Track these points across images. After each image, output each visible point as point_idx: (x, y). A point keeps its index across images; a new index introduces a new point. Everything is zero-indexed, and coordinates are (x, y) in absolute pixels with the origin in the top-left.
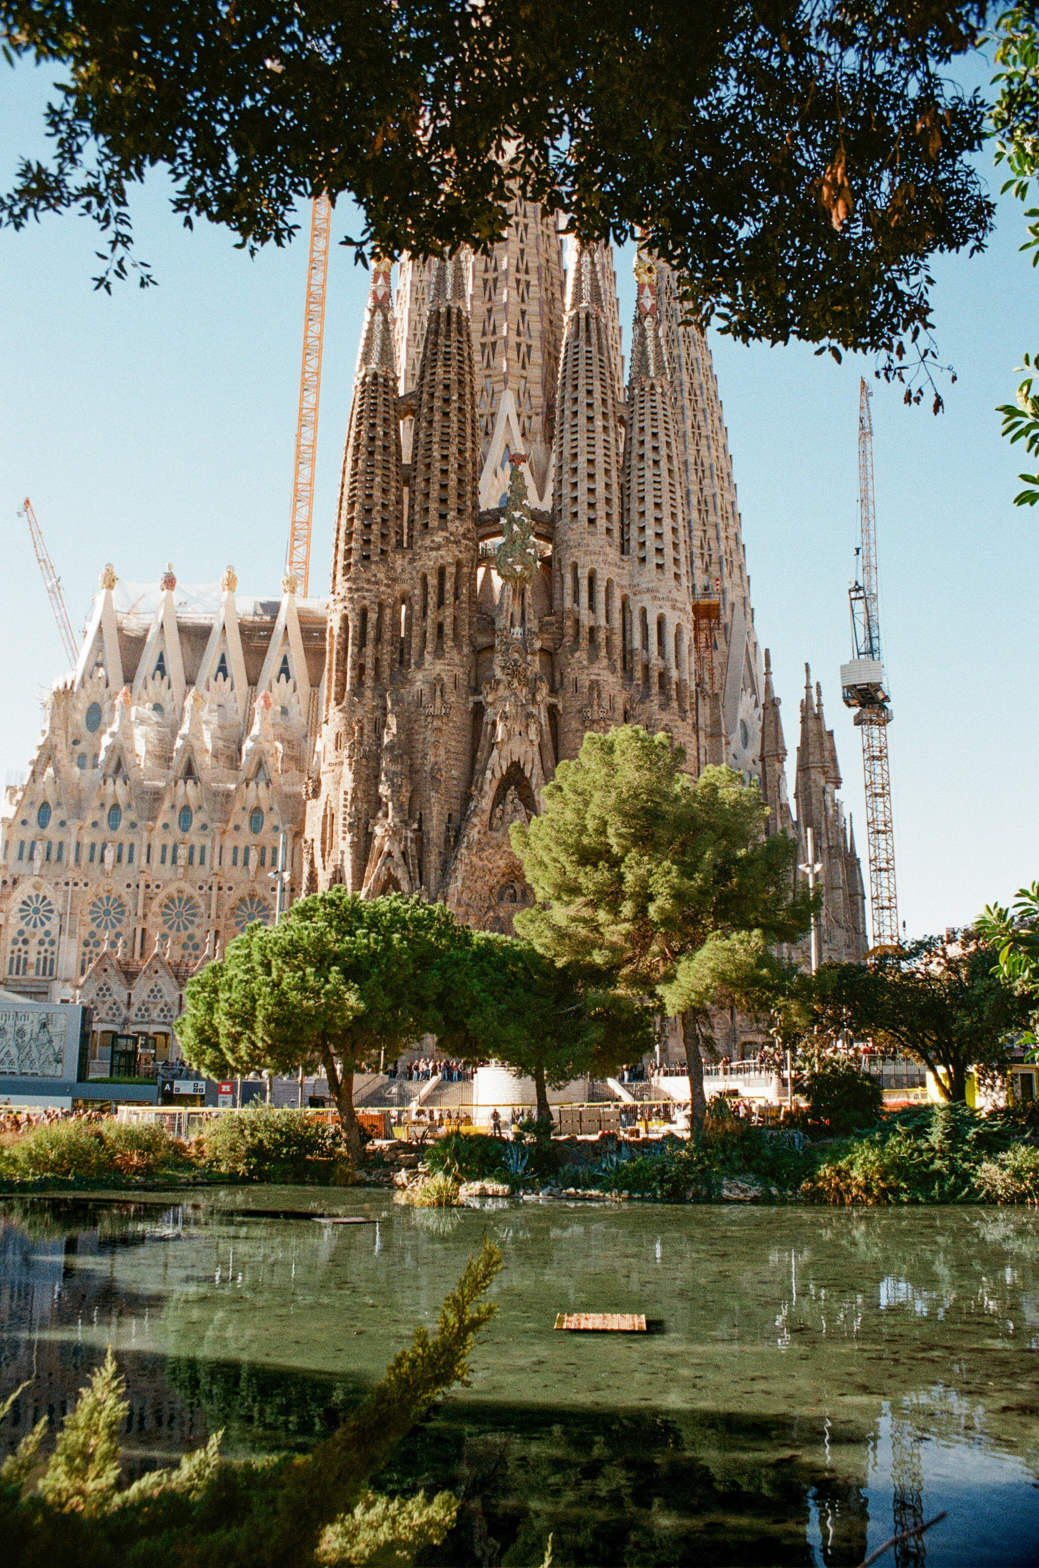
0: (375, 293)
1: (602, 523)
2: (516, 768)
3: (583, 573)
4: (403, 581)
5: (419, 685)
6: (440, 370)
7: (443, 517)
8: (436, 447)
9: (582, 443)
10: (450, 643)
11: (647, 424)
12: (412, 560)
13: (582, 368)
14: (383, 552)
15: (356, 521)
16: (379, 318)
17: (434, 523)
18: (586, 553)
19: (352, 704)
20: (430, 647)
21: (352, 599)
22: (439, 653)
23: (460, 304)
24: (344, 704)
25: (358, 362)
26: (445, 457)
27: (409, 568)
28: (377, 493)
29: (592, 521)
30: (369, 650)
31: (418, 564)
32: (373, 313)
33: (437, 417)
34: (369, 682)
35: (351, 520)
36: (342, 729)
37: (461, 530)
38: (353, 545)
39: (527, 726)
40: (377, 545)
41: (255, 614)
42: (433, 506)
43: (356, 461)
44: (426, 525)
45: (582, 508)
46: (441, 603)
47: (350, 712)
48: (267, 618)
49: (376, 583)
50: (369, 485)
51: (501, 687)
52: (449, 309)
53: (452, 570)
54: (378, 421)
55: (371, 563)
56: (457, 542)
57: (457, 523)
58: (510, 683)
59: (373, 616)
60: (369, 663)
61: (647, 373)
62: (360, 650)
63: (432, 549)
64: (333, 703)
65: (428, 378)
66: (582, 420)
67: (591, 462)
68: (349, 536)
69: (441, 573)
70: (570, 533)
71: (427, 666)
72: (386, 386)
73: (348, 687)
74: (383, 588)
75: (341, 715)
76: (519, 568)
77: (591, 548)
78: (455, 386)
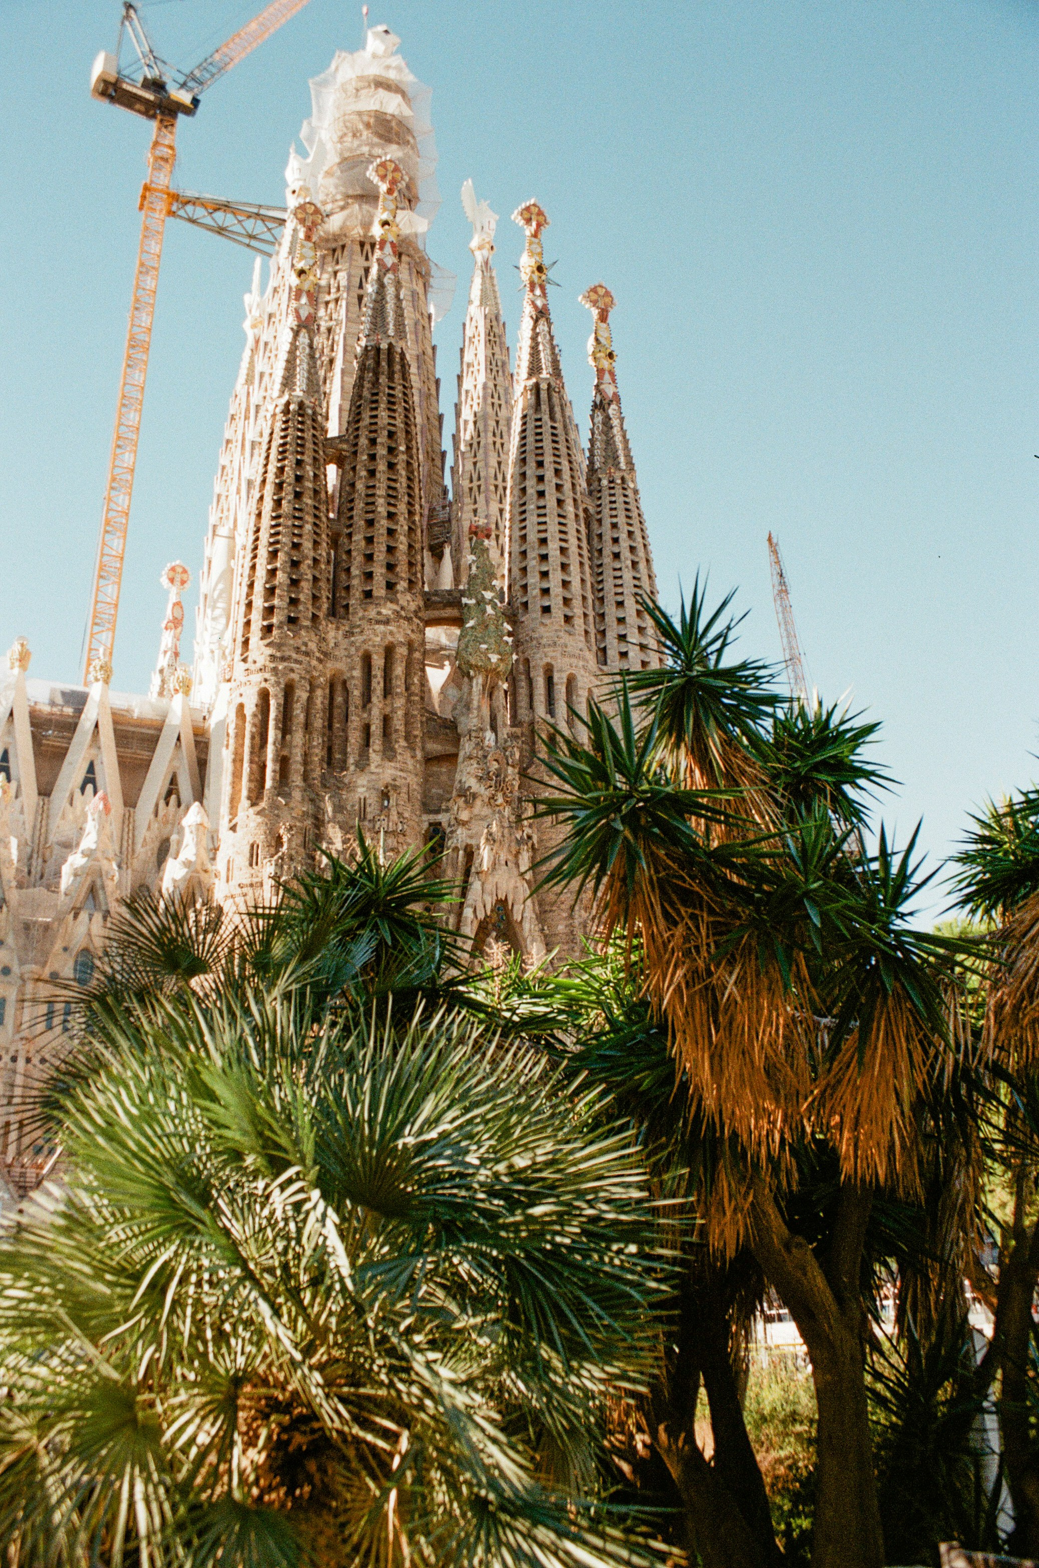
0: (297, 311)
1: (579, 622)
2: (502, 906)
3: (560, 679)
4: (336, 658)
5: (361, 792)
6: (383, 414)
7: (390, 586)
8: (381, 501)
9: (553, 528)
10: (403, 743)
11: (621, 520)
12: (349, 634)
13: (547, 444)
14: (315, 617)
15: (279, 574)
16: (303, 339)
17: (380, 591)
18: (563, 654)
19: (274, 806)
20: (377, 743)
21: (275, 670)
22: (389, 753)
23: (401, 344)
24: (263, 804)
25: (277, 386)
26: (391, 516)
27: (344, 643)
28: (307, 545)
29: (568, 619)
30: (298, 737)
31: (359, 639)
32: (296, 334)
33: (382, 467)
34: (296, 779)
35: (272, 573)
36: (260, 839)
37: (413, 606)
38: (276, 602)
39: (518, 853)
40: (305, 611)
41: (53, 703)
42: (379, 571)
43: (278, 503)
44: (368, 594)
45: (555, 601)
46: (387, 692)
47: (272, 816)
48: (69, 711)
49: (307, 654)
50: (297, 530)
51: (478, 802)
52: (391, 346)
53: (402, 651)
54: (305, 458)
55: (302, 627)
56: (409, 619)
57: (408, 597)
58: (493, 797)
59: (302, 695)
60: (297, 756)
61: (617, 465)
62: (283, 737)
63: (378, 622)
64: (244, 803)
65: (366, 421)
66: (551, 500)
67: (563, 550)
68: (270, 592)
69: (389, 651)
70: (542, 630)
71: (373, 768)
72: (314, 420)
73: (269, 784)
74: (314, 662)
75: (259, 819)
76: (494, 658)
77: (569, 649)
78: (401, 435)
